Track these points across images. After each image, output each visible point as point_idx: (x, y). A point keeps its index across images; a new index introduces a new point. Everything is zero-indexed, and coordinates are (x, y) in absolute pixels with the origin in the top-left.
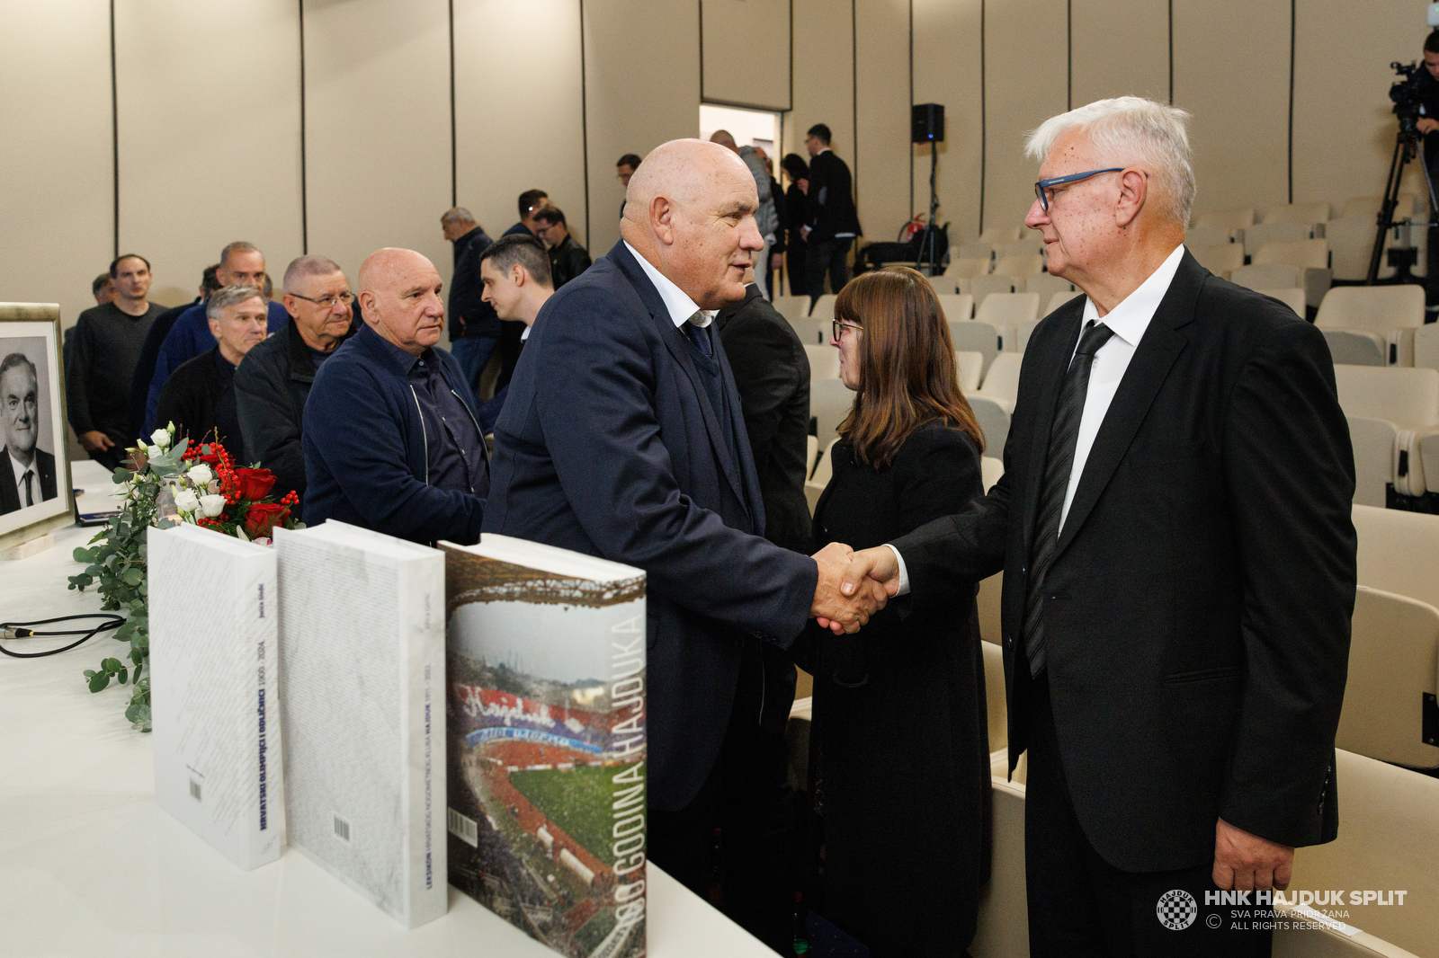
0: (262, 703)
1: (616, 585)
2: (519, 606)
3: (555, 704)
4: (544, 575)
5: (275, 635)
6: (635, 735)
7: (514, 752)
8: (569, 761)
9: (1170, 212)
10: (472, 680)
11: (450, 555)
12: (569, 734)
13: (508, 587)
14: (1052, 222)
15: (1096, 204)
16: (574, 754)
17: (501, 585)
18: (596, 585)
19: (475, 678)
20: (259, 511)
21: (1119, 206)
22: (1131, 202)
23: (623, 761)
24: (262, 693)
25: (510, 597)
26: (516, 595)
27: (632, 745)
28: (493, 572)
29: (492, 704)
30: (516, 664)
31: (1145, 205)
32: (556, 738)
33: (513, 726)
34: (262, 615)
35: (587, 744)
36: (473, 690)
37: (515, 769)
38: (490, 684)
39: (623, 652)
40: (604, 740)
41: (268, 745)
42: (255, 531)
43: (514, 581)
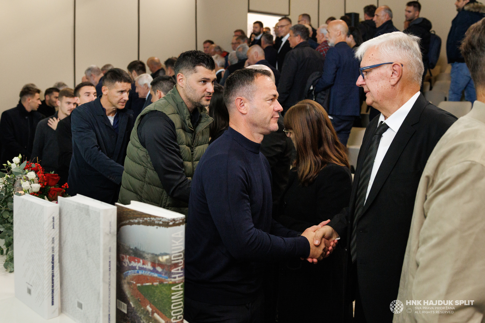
0: (53, 259)
1: (174, 220)
2: (142, 226)
3: (153, 261)
4: (150, 216)
5: (58, 235)
6: (180, 273)
7: (140, 279)
8: (157, 282)
9: (412, 79)
10: (125, 253)
11: (119, 208)
12: (157, 272)
13: (138, 220)
14: (366, 84)
15: (382, 77)
16: (159, 279)
17: (136, 219)
18: (167, 220)
19: (127, 252)
20: (53, 190)
21: (392, 77)
22: (396, 76)
23: (175, 282)
24: (53, 256)
25: (139, 223)
26: (141, 223)
27: (179, 277)
28: (133, 214)
29: (132, 262)
30: (140, 247)
31: (402, 77)
32: (153, 274)
33: (139, 269)
34: (53, 228)
35: (163, 275)
36: (126, 257)
37: (139, 285)
38: (132, 255)
39: (176, 243)
40: (169, 274)
41: (55, 275)
42: (52, 198)
43: (140, 218)
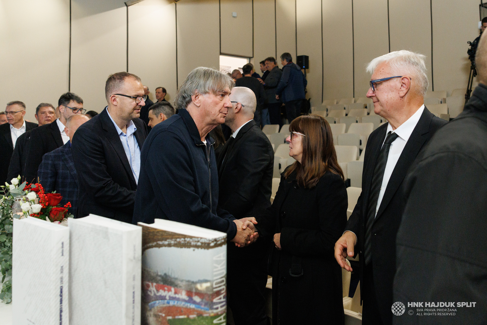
0: (61, 292)
1: (215, 240)
2: (173, 249)
3: (189, 290)
4: (185, 236)
5: (68, 263)
6: (222, 302)
7: (170, 310)
8: (195, 314)
9: (419, 92)
10: (152, 280)
11: (144, 229)
12: (194, 303)
13: (169, 241)
14: (376, 96)
15: (392, 89)
16: (197, 311)
17: (166, 240)
18: (207, 240)
19: (153, 279)
20: (55, 210)
21: (401, 90)
22: (405, 89)
23: (217, 314)
24: (61, 288)
25: (169, 245)
26: (172, 244)
27: (221, 307)
28: (162, 235)
29: (161, 291)
30: (171, 273)
31: (410, 89)
32: (189, 304)
33: (170, 299)
34: (63, 255)
35: (202, 307)
36: (152, 285)
37: (170, 318)
38: (160, 282)
39: (218, 268)
40: (210, 305)
41: (64, 310)
42: (54, 218)
43: (172, 239)
